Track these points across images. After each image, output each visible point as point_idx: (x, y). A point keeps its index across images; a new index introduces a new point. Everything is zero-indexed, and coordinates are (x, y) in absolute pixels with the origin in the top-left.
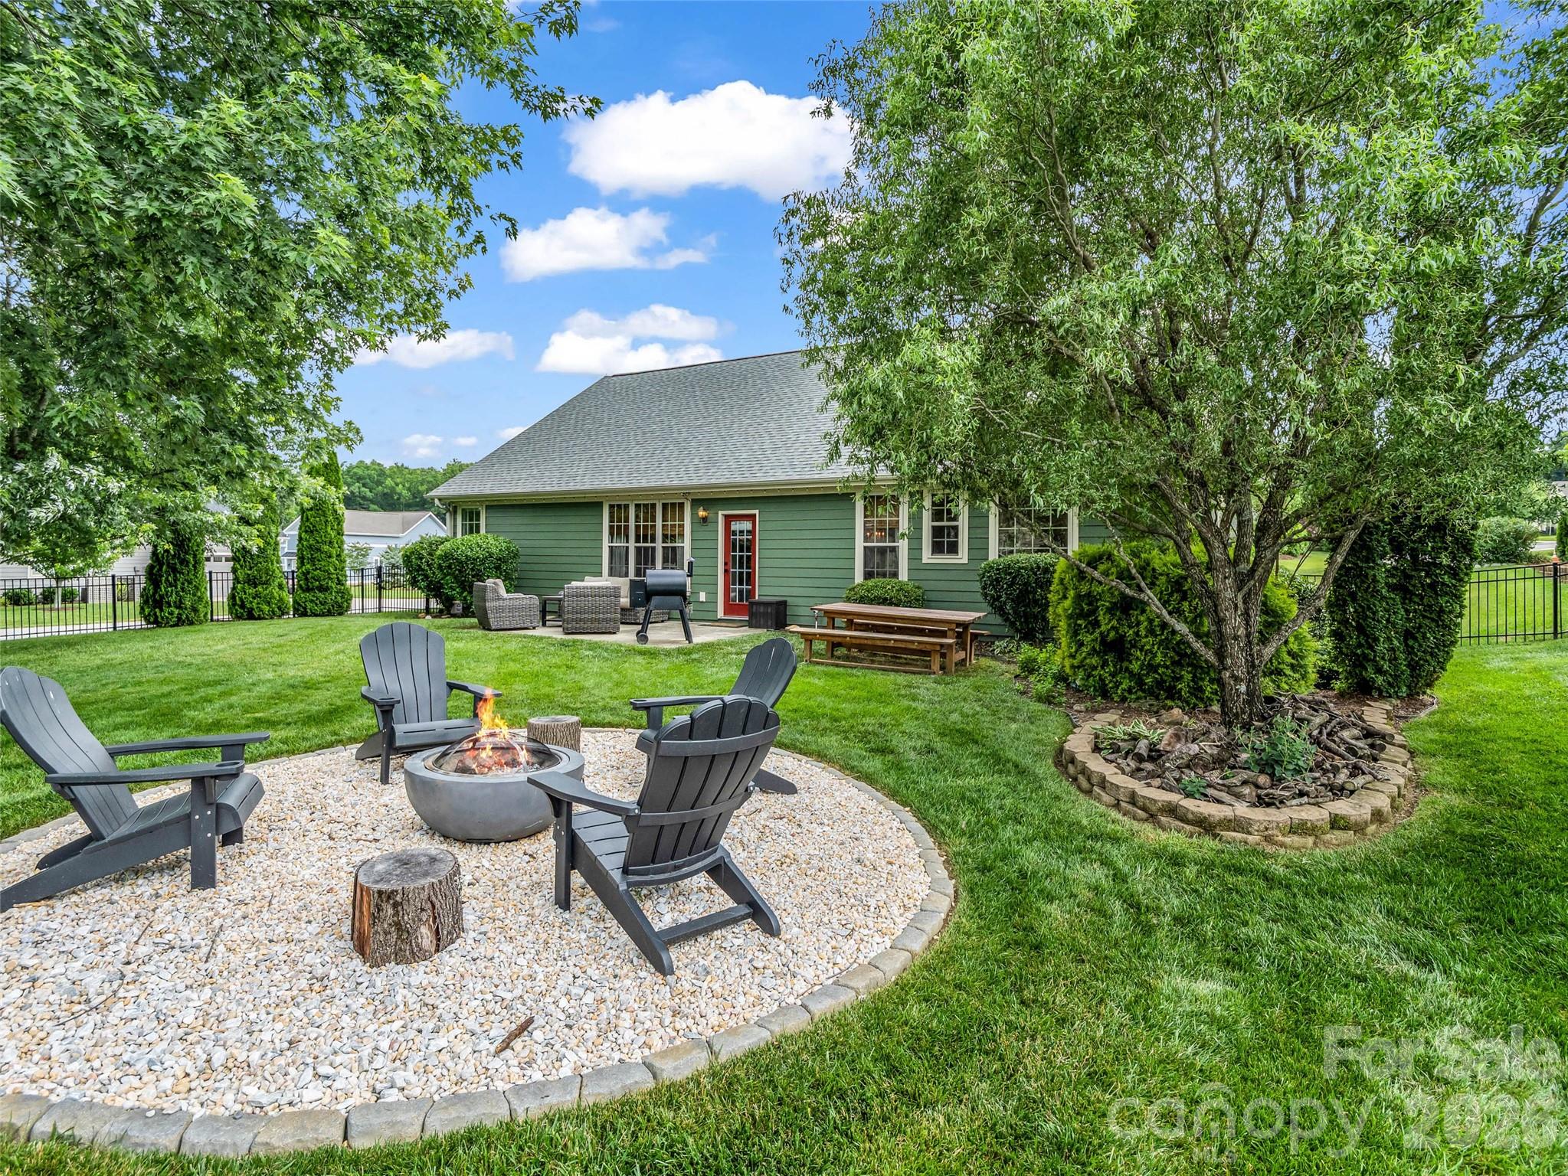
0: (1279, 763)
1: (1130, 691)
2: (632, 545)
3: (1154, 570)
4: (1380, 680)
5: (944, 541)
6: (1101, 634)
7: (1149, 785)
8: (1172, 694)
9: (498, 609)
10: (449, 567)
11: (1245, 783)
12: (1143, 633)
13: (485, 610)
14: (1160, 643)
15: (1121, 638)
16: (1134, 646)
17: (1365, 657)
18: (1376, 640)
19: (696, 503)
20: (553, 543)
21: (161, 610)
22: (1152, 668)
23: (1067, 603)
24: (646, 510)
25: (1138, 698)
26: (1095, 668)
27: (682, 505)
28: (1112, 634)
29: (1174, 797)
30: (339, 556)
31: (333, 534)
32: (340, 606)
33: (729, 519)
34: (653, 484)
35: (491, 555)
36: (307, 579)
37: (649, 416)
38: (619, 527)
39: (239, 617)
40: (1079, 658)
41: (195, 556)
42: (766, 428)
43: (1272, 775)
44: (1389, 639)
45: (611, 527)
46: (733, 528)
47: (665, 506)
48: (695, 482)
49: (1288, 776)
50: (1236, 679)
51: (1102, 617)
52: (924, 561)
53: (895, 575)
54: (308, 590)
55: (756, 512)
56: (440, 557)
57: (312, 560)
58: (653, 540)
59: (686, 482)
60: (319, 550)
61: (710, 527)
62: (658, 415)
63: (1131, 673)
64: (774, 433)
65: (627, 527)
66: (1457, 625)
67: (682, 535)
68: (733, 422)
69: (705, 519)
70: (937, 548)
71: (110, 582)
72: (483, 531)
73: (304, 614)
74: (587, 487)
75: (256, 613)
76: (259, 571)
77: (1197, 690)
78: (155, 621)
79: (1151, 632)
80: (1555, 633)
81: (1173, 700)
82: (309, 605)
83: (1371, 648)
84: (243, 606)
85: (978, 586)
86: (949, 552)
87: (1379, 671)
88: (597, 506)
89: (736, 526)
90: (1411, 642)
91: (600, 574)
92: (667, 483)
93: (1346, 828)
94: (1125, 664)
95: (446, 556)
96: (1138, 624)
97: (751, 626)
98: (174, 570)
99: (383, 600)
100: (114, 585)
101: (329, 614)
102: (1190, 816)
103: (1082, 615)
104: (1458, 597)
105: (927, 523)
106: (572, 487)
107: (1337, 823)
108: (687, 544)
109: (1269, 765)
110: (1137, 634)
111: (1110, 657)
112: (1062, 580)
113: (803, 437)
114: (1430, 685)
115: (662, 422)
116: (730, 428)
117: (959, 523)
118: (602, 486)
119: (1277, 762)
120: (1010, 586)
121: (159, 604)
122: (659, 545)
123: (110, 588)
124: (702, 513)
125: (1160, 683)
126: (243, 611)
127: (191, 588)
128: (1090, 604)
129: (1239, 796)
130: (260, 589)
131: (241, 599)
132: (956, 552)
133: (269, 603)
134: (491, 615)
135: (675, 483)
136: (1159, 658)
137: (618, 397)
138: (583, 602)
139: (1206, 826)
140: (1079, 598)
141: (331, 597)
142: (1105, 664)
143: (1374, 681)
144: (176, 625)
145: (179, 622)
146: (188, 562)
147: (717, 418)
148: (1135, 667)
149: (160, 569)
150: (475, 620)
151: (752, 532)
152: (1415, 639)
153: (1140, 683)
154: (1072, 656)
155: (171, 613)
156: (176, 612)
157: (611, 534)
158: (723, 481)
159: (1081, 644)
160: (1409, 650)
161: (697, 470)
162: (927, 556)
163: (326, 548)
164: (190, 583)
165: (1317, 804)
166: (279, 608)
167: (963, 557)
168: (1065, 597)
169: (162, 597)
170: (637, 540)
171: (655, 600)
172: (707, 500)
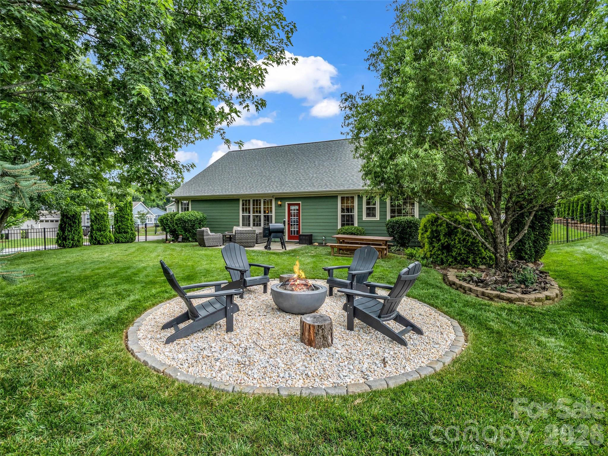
0: (527, 281)
1: (452, 262)
2: (251, 214)
3: (459, 222)
4: (527, 257)
5: (371, 212)
6: (442, 243)
7: (487, 289)
8: (467, 262)
9: (208, 239)
10: (180, 223)
11: (517, 287)
12: (457, 243)
13: (203, 239)
14: (463, 246)
15: (449, 245)
16: (453, 247)
17: (522, 249)
18: (525, 243)
19: (277, 199)
20: (219, 214)
21: (66, 242)
22: (460, 254)
23: (428, 233)
24: (257, 202)
25: (455, 264)
26: (439, 255)
27: (271, 200)
28: (446, 243)
29: (498, 293)
30: (131, 220)
31: (129, 211)
32: (132, 239)
33: (289, 205)
34: (261, 192)
35: (197, 219)
36: (119, 229)
37: (252, 167)
38: (246, 208)
39: (95, 244)
40: (433, 252)
41: (78, 220)
42: (300, 172)
43: (525, 284)
44: (529, 243)
45: (243, 208)
46: (291, 208)
47: (254, 200)
48: (277, 192)
49: (530, 285)
50: (502, 256)
51: (442, 237)
52: (364, 219)
53: (353, 224)
54: (120, 233)
55: (300, 202)
56: (176, 220)
57: (121, 221)
58: (260, 212)
59: (273, 191)
60: (124, 217)
61: (283, 208)
62: (255, 167)
63: (452, 256)
64: (303, 174)
65: (249, 208)
66: (549, 238)
67: (271, 211)
68: (286, 170)
69: (280, 205)
70: (368, 215)
71: (43, 231)
72: (190, 210)
73: (118, 242)
74: (234, 193)
75: (101, 242)
76: (102, 225)
77: (475, 261)
78: (62, 246)
79: (459, 242)
80: (567, 241)
81: (467, 264)
82: (120, 239)
83: (524, 247)
84: (96, 239)
85: (385, 228)
86: (372, 216)
87: (526, 254)
88: (238, 200)
89: (292, 208)
90: (535, 244)
91: (238, 225)
92: (266, 192)
93: (550, 299)
94: (450, 253)
95: (179, 219)
96: (455, 240)
97: (300, 244)
98: (71, 226)
99: (148, 237)
100: (45, 232)
101: (128, 242)
102: (505, 298)
103: (434, 237)
104: (549, 229)
105: (364, 206)
106: (227, 193)
107: (548, 298)
108: (273, 214)
109: (523, 281)
110: (455, 243)
111: (445, 251)
112: (425, 226)
113: (315, 175)
114: (540, 258)
115: (257, 169)
116: (285, 172)
117: (376, 206)
118: (240, 193)
119: (525, 281)
120: (398, 228)
121: (65, 239)
122: (262, 215)
123: (43, 233)
124: (279, 203)
125: (462, 259)
126: (96, 242)
127: (77, 233)
128: (436, 233)
129: (517, 291)
130: (102, 233)
131: (95, 237)
132: (375, 216)
133: (106, 238)
134: (205, 241)
135: (270, 192)
136: (463, 251)
137: (236, 159)
138: (242, 236)
139: (510, 300)
140: (432, 232)
141: (128, 236)
142: (443, 253)
143: (525, 257)
144: (71, 247)
145: (73, 246)
146: (76, 223)
147: (279, 168)
148: (454, 254)
149: (65, 225)
150: (197, 243)
151: (299, 210)
152: (537, 243)
153: (456, 259)
154: (431, 251)
155: (70, 243)
156: (72, 242)
157: (243, 211)
158: (288, 191)
159: (434, 247)
160: (535, 247)
161: (277, 187)
162: (365, 218)
163: (126, 216)
164: (77, 231)
165: (540, 293)
166: (110, 240)
167: (377, 218)
168: (426, 231)
169: (66, 236)
170: (254, 213)
171: (273, 235)
172: (281, 198)
